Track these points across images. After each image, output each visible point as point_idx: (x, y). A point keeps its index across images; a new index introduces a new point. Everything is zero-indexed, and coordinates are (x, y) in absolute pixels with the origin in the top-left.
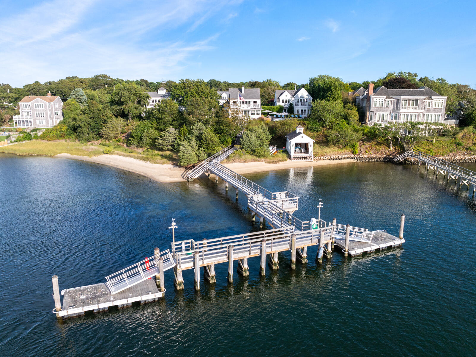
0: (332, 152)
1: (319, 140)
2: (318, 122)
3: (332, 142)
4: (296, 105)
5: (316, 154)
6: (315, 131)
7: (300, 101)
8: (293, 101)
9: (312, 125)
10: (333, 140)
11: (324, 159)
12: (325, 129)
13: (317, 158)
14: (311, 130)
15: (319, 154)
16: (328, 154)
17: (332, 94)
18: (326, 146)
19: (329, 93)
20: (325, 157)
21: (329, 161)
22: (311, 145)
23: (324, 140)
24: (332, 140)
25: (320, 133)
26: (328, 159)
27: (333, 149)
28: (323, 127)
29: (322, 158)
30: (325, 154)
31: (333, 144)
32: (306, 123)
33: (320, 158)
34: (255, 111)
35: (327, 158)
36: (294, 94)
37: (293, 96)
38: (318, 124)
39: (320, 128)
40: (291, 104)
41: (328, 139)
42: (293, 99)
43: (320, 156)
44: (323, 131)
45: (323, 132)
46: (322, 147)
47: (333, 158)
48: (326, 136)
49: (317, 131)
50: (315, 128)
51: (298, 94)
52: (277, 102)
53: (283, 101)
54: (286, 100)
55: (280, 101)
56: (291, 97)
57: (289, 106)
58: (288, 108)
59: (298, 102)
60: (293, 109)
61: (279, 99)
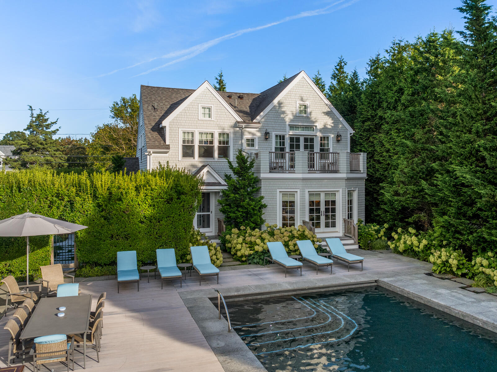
8: (251, 142)
37: (251, 114)
40: (240, 159)
51: (280, 103)
52: (151, 151)
53: (188, 141)
54: (209, 138)
55: (167, 143)
56: (239, 120)
57: (230, 172)
58: (226, 188)
59: (276, 148)
60: (258, 190)
61: (160, 130)
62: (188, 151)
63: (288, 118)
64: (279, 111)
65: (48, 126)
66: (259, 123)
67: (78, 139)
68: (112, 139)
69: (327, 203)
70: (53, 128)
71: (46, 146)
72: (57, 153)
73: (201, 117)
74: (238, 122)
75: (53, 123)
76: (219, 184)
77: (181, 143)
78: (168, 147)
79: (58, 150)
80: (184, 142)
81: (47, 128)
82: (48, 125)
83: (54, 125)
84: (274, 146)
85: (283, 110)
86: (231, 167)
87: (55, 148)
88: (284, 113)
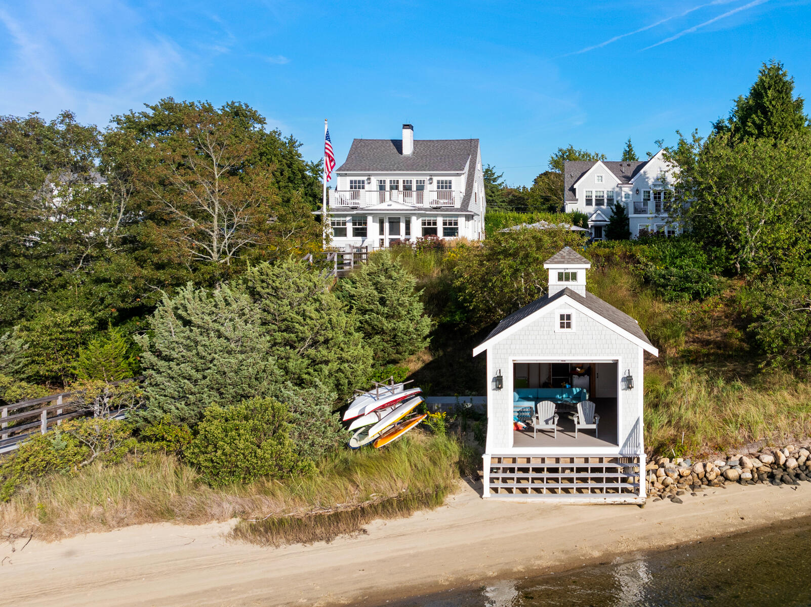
0: (783, 422)
1: (706, 343)
2: (704, 248)
3: (782, 352)
4: (636, 211)
5: (674, 441)
6: (687, 296)
7: (652, 196)
8: (627, 196)
9: (673, 263)
10: (786, 341)
11: (732, 474)
12: (738, 284)
13: (685, 470)
14: (664, 286)
15: (699, 437)
16: (759, 437)
17: (769, 123)
18: (748, 379)
19: (754, 123)
20: (735, 460)
21: (764, 489)
22: (629, 380)
23: (735, 342)
24: (779, 342)
25: (713, 306)
26: (758, 477)
27: (791, 401)
28: (729, 273)
29: (716, 464)
30: (739, 435)
31: (790, 367)
32: (639, 255)
33: (699, 468)
34: (440, 221)
35: (750, 463)
36: (630, 175)
37: (627, 179)
38: (703, 258)
39: (716, 278)
40: (618, 206)
41: (753, 334)
42: (627, 189)
43: (704, 449)
44: (726, 293)
45: (732, 301)
46: (721, 383)
47: (792, 463)
48: (742, 320)
49: (697, 296)
50: (687, 278)
51: (645, 172)
52: (568, 202)
53: (589, 197)
54: (601, 194)
55: (577, 198)
56: (620, 182)
57: (613, 215)
58: (609, 223)
59: (644, 199)
60: (628, 225)
61: (573, 190)
62: (589, 202)
63: (651, 182)
64: (644, 178)
65: (495, 180)
66: (632, 184)
67: (516, 188)
68: (551, 190)
69: (669, 232)
70: (499, 182)
71: (494, 198)
72: (503, 204)
73: (596, 182)
74: (619, 184)
75: (499, 177)
76: (605, 221)
77: (585, 198)
78: (577, 200)
79: (503, 202)
80: (586, 197)
81: (494, 182)
82: (495, 178)
83: (500, 179)
84: (642, 197)
85: (647, 176)
86: (613, 211)
87: (501, 200)
88: (648, 178)
